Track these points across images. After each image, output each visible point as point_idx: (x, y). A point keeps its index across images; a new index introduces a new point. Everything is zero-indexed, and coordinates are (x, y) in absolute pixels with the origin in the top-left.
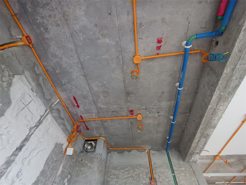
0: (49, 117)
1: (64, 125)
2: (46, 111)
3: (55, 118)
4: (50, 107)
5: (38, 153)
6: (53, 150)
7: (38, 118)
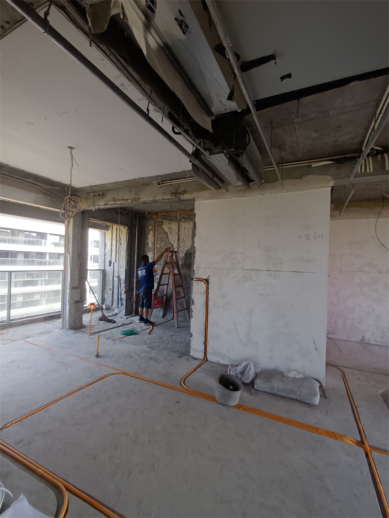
4: (179, 220)
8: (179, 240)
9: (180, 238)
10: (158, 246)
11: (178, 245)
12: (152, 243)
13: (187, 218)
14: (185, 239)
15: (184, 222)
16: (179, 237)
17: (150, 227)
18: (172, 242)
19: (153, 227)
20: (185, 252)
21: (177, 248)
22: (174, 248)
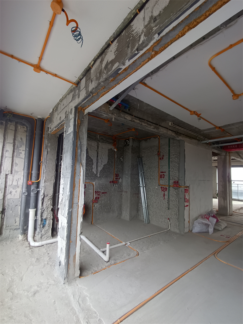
0: (100, 143)
1: (108, 142)
2: (97, 143)
3: (102, 142)
4: (98, 140)
5: (103, 155)
6: (108, 152)
7: (97, 146)
11: (97, 160)
13: (105, 140)
16: (97, 154)
20: (102, 166)
21: (96, 163)
22: (94, 163)
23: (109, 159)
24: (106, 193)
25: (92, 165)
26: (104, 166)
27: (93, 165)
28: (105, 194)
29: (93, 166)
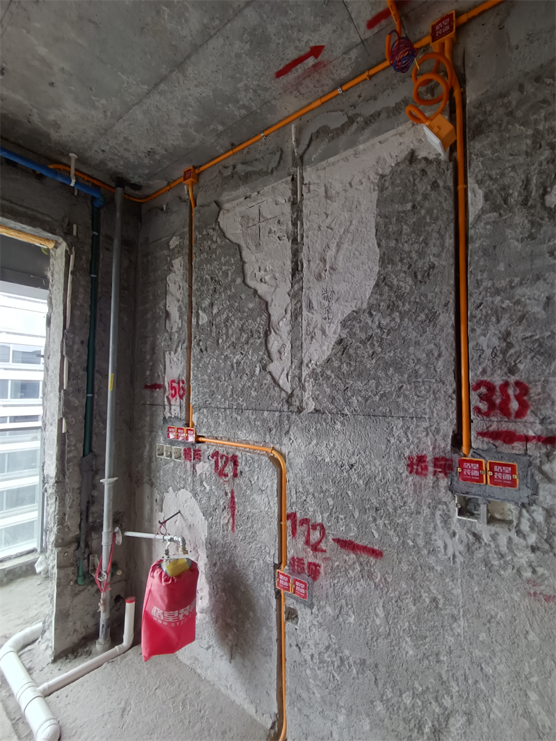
0: (310, 173)
2: (294, 179)
3: (325, 155)
4: (295, 161)
6: (380, 202)
7: (288, 208)
8: (296, 269)
9: (303, 255)
10: (204, 318)
11: (295, 295)
12: (180, 307)
13: (343, 129)
14: (330, 254)
15: (324, 157)
16: (296, 253)
17: (174, 242)
18: (262, 289)
19: (182, 237)
20: (334, 331)
21: (289, 315)
22: (274, 319)
23: (385, 260)
24: (377, 554)
25: (267, 334)
26: (344, 324)
27: (272, 337)
28: (364, 557)
29: (274, 344)
